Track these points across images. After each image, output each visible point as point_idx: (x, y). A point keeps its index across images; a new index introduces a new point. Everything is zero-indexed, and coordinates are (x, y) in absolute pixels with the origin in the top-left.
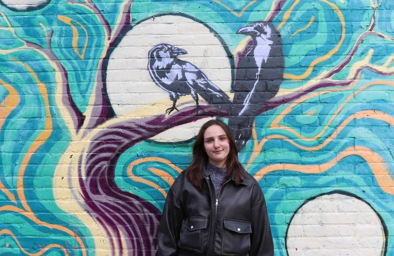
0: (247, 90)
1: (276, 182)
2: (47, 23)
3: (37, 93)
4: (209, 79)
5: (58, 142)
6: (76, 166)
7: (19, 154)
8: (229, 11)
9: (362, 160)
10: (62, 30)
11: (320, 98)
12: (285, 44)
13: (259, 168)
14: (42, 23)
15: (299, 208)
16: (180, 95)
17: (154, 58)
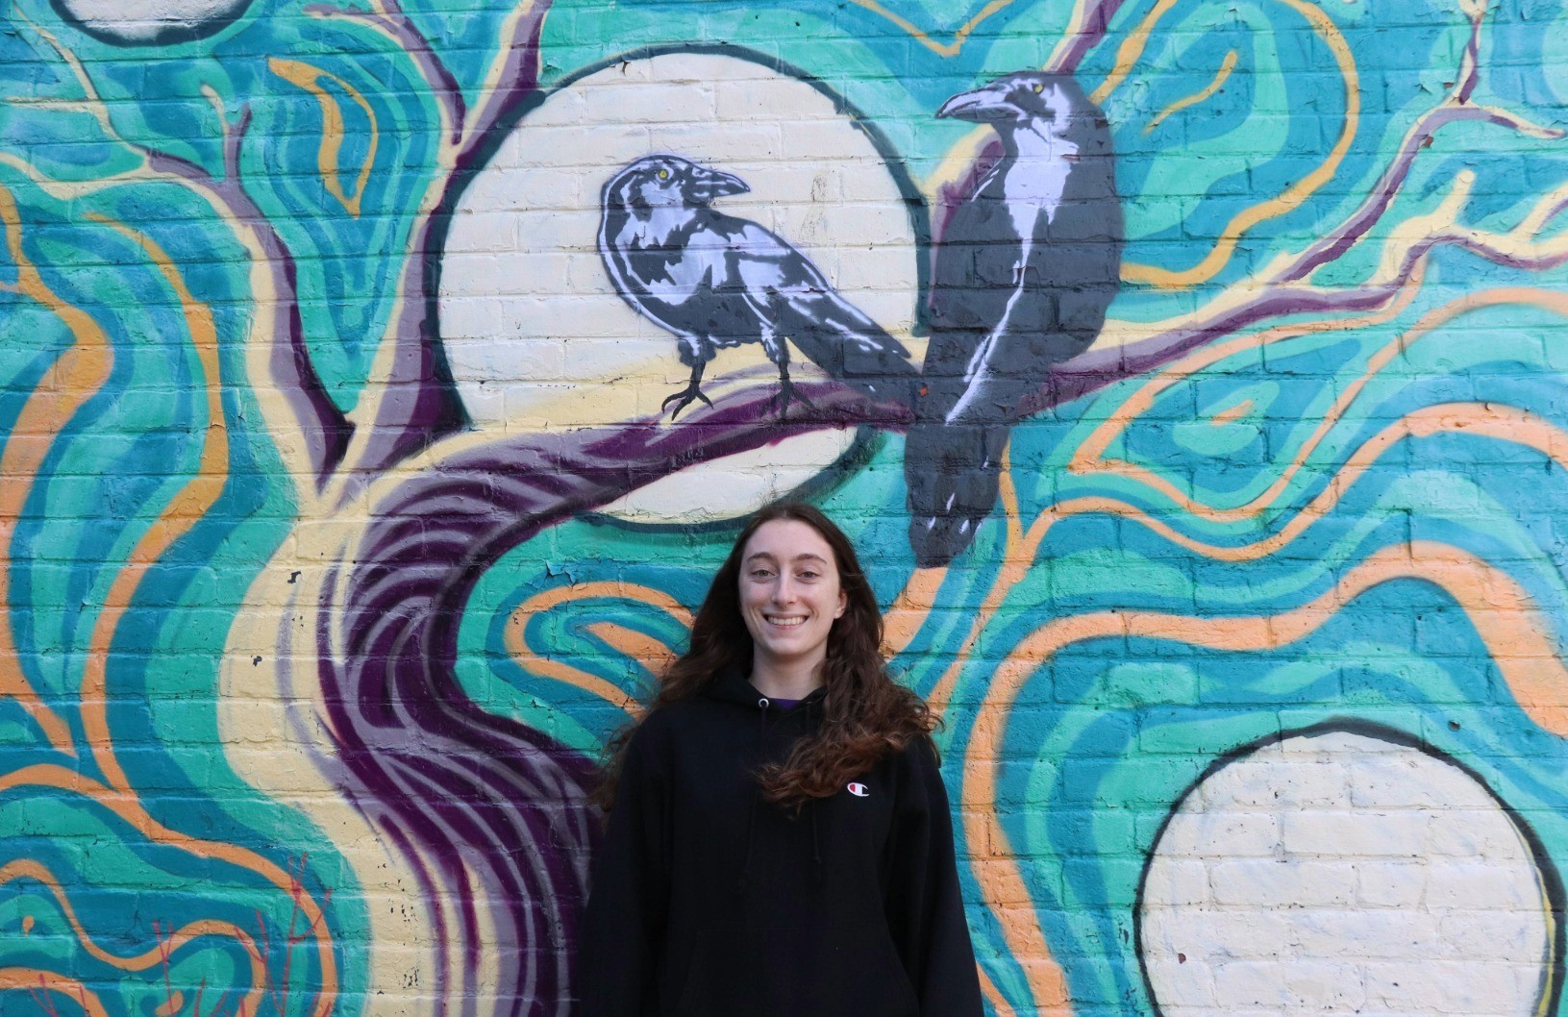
0: (976, 325)
1: (1097, 682)
2: (228, 84)
3: (178, 341)
4: (832, 283)
5: (249, 522)
6: (311, 615)
7: (97, 568)
8: (910, 35)
9: (1441, 600)
10: (284, 111)
11: (1268, 358)
12: (1125, 155)
13: (1025, 629)
14: (211, 86)
15: (1188, 791)
16: (719, 343)
17: (622, 207)
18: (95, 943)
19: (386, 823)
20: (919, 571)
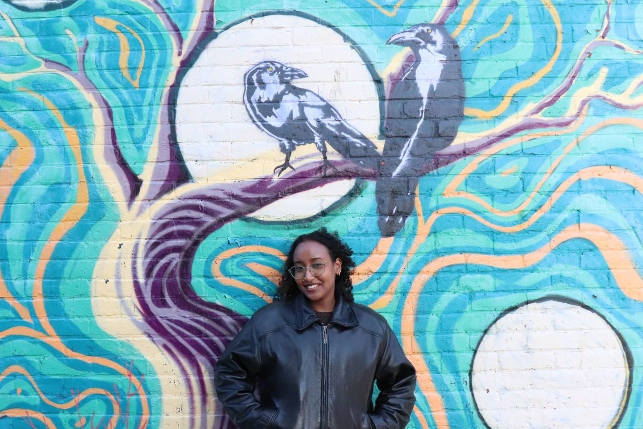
0: (404, 135)
1: (455, 283)
2: (77, 29)
3: (62, 144)
5: (99, 223)
6: (129, 262)
7: (35, 244)
8: (374, 7)
9: (591, 247)
10: (103, 41)
11: (524, 148)
12: (466, 60)
13: (425, 261)
14: (70, 30)
15: (491, 326)
16: (297, 143)
17: (253, 84)
18: (48, 398)
19: (166, 347)
20: (382, 238)
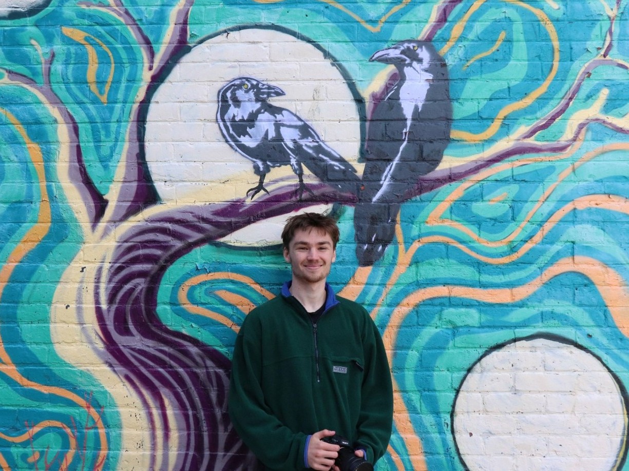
0: (386, 158)
1: (437, 317)
2: (43, 39)
3: (25, 161)
4: (322, 138)
5: (61, 244)
6: (91, 287)
8: (358, 22)
9: (586, 282)
10: (70, 53)
11: (515, 174)
12: (454, 80)
13: (406, 293)
14: (35, 40)
15: (475, 363)
16: (272, 165)
17: (227, 101)
19: (127, 378)
20: (360, 268)
